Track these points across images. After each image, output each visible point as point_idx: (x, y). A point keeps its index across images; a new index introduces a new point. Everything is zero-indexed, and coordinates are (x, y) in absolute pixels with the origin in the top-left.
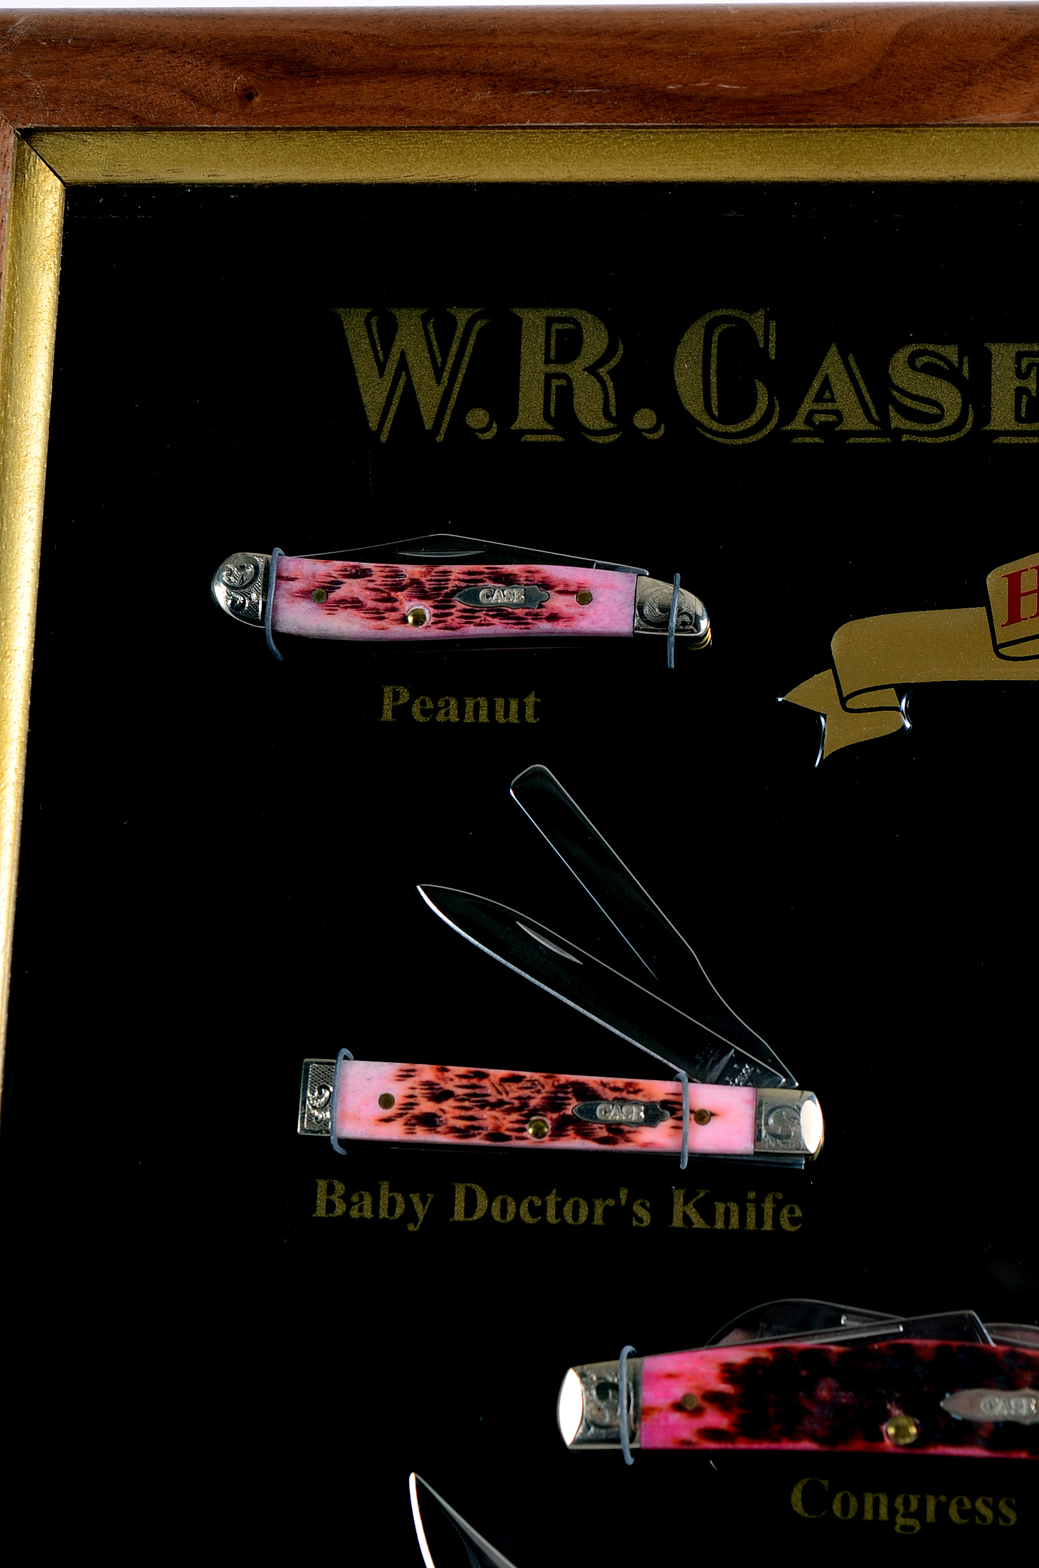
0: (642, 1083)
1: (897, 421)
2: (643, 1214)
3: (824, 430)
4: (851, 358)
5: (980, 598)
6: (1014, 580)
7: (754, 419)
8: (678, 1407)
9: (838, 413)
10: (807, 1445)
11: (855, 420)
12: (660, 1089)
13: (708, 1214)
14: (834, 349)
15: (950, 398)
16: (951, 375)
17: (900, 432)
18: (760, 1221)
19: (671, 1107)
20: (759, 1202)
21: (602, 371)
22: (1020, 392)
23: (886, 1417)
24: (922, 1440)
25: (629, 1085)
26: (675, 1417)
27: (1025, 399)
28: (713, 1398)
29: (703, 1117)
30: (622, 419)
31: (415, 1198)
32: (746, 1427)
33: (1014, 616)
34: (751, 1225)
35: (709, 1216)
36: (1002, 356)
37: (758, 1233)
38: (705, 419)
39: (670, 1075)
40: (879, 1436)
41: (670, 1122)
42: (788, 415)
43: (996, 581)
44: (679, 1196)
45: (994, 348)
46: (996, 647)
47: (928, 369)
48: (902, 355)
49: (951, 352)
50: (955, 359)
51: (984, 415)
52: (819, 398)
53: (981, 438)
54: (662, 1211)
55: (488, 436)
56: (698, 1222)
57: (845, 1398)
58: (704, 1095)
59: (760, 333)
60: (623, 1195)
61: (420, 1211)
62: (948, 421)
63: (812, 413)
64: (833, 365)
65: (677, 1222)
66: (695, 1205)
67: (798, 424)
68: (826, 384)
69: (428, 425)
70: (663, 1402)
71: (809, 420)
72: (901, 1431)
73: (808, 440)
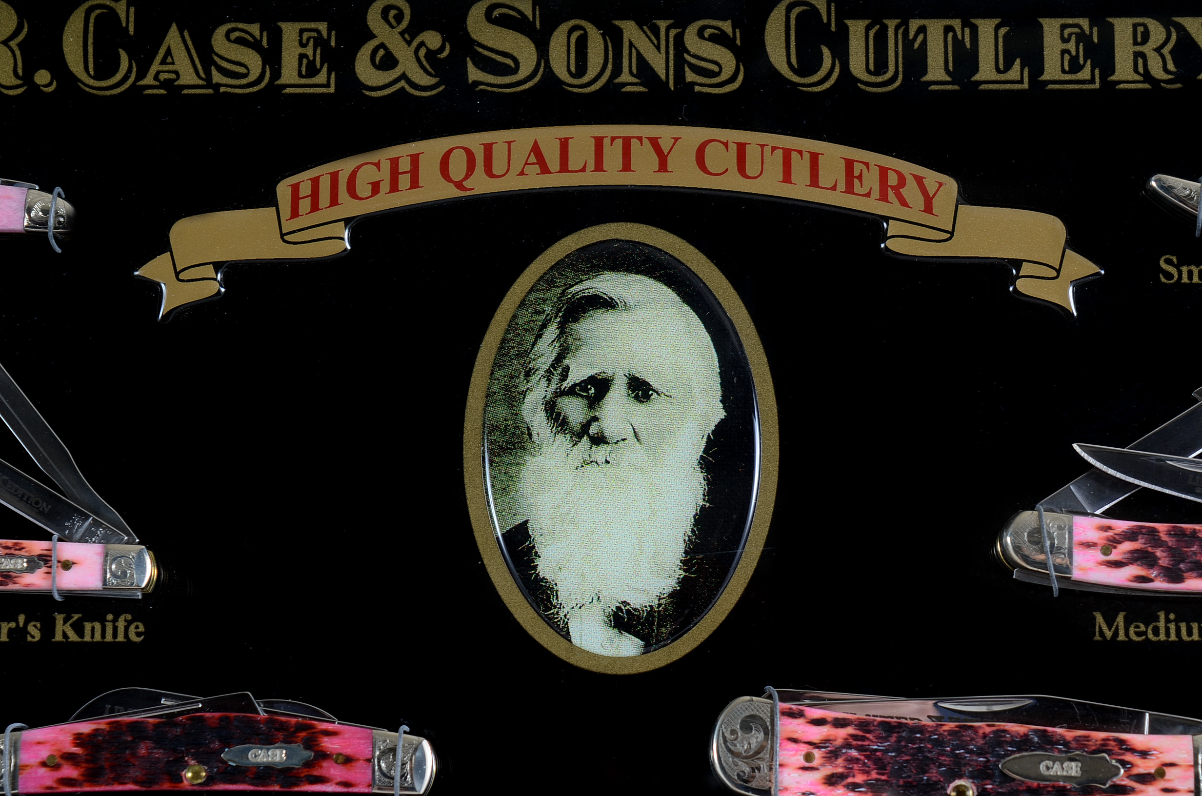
0: (25, 543)
1: (217, 77)
2: (35, 632)
3: (167, 84)
4: (186, 34)
5: (272, 201)
6: (295, 188)
7: (118, 77)
8: (44, 764)
9: (176, 73)
10: (130, 787)
11: (188, 76)
12: (37, 547)
13: (80, 632)
14: (174, 27)
15: (254, 62)
16: (255, 45)
17: (219, 85)
18: (115, 635)
19: (45, 559)
20: (115, 621)
21: (13, 44)
22: (302, 56)
23: (185, 766)
24: (210, 779)
25: (16, 544)
26: (42, 771)
27: (305, 61)
28: (69, 757)
29: (67, 565)
30: (27, 78)
32: (92, 776)
33: (295, 213)
34: (109, 638)
35: (81, 633)
36: (290, 31)
37: (114, 644)
38: (83, 76)
39: (48, 537)
40: (180, 779)
41: (44, 569)
42: (141, 75)
43: (283, 190)
44: (59, 618)
45: (284, 26)
46: (282, 235)
47: (240, 41)
48: (221, 31)
49: (255, 29)
50: (257, 33)
51: (277, 73)
52: (163, 62)
53: (274, 89)
54: (48, 629)
56: (73, 637)
57: (158, 754)
58: (68, 550)
59: (123, 16)
60: (22, 618)
62: (252, 78)
63: (158, 73)
64: (173, 38)
65: (59, 637)
66: (71, 625)
67: (149, 80)
68: (168, 52)
70: (34, 761)
71: (156, 78)
72: (196, 775)
73: (155, 91)
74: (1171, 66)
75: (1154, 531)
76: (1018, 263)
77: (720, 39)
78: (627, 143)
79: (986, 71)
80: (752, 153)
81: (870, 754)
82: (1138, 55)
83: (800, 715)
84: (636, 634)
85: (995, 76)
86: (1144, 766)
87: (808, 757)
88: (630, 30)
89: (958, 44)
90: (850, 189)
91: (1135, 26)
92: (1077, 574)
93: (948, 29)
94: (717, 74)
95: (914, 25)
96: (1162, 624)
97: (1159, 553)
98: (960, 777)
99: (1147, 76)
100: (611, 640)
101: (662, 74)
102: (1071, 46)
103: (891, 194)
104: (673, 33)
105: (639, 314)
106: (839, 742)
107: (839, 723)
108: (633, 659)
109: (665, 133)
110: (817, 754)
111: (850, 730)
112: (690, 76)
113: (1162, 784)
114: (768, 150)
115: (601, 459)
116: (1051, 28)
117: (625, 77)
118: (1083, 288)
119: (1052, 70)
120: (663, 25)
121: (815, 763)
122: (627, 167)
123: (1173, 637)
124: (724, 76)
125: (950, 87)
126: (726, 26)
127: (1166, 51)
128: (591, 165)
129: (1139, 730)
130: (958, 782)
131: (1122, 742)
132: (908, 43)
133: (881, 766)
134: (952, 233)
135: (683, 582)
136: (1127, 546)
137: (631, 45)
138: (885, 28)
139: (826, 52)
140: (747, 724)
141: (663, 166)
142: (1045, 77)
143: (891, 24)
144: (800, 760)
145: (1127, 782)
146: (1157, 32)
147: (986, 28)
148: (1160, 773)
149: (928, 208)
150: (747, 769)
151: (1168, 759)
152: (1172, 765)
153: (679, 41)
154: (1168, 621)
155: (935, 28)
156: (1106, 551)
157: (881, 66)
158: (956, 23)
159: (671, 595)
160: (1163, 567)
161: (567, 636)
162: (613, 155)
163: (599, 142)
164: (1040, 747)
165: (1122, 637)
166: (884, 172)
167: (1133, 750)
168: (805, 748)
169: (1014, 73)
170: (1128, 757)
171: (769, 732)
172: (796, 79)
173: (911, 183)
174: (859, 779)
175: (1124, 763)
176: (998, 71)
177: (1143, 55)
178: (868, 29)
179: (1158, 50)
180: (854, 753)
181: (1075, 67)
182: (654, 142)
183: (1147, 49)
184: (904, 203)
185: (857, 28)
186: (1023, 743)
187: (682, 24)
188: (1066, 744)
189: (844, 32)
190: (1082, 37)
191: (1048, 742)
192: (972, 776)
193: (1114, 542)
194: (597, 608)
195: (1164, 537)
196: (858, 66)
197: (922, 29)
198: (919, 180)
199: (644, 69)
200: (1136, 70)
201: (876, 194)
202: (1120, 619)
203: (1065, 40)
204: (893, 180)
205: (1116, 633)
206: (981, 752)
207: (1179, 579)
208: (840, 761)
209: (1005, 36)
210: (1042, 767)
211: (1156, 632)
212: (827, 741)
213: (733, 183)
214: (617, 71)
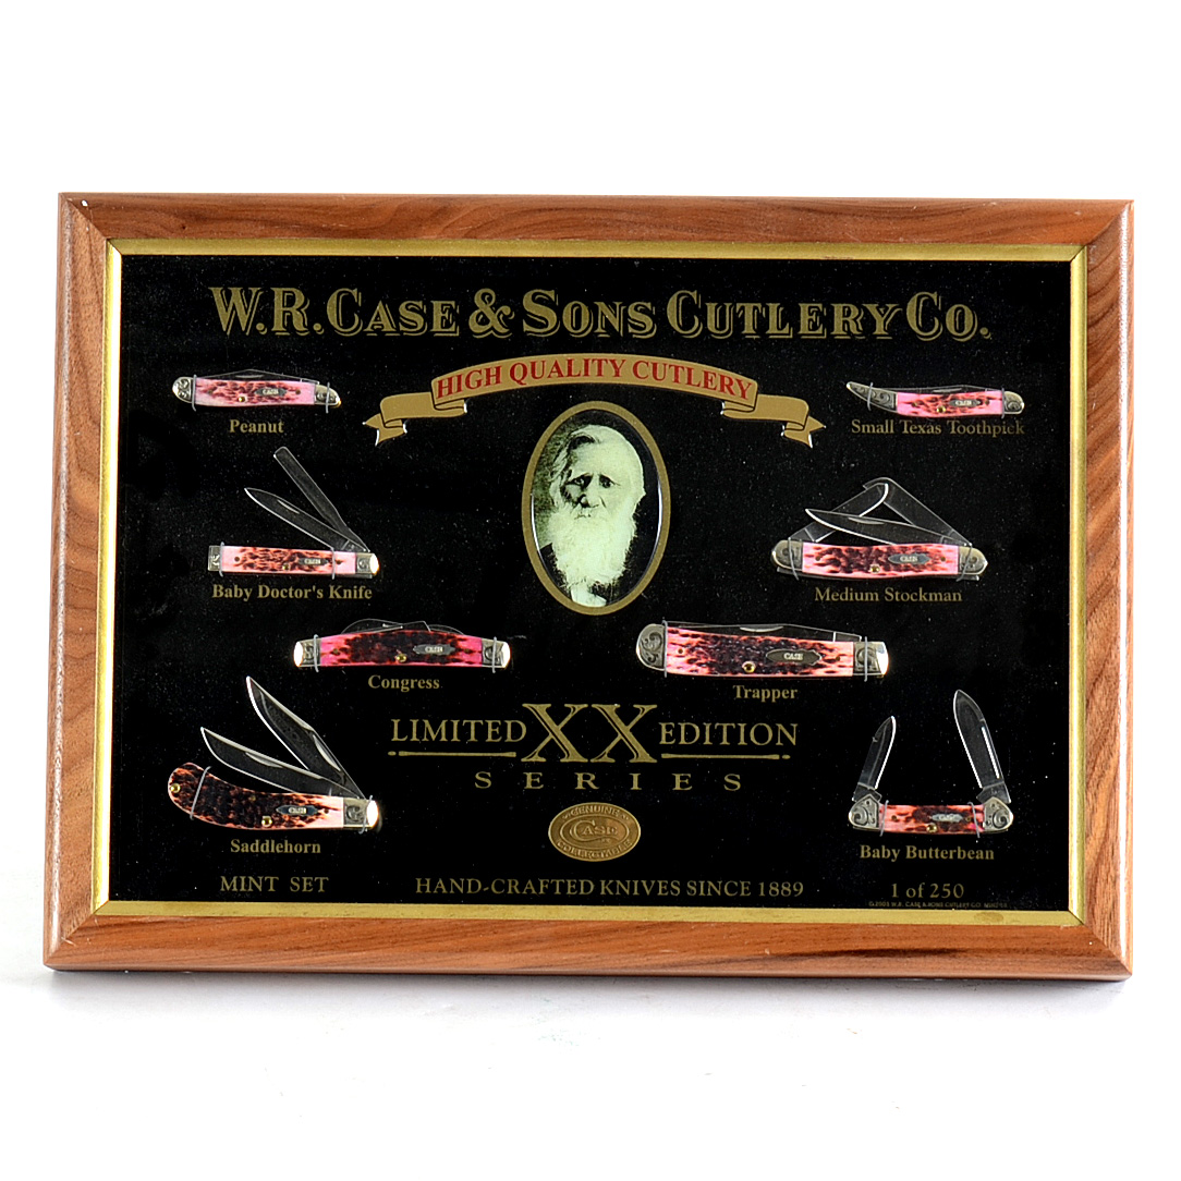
0: (319, 552)
1: (402, 328)
2: (320, 594)
3: (377, 331)
4: (387, 306)
5: (429, 389)
6: (440, 382)
7: (354, 327)
8: (332, 653)
9: (382, 325)
10: (372, 663)
11: (388, 327)
12: (325, 554)
13: (341, 594)
14: (380, 303)
15: (420, 320)
16: (420, 312)
17: (403, 331)
18: (358, 595)
19: (329, 560)
20: (358, 589)
21: (303, 310)
22: (443, 318)
23: (397, 654)
24: (408, 660)
25: (315, 553)
26: (331, 656)
27: (444, 320)
28: (344, 650)
29: (339, 562)
30: (310, 327)
31: (246, 590)
32: (355, 658)
33: (440, 395)
34: (355, 597)
35: (342, 594)
36: (437, 305)
37: (358, 600)
38: (337, 327)
39: (328, 549)
40: (395, 660)
41: (328, 564)
42: (365, 326)
43: (434, 383)
44: (332, 588)
45: (434, 303)
46: (435, 406)
47: (413, 310)
48: (403, 305)
49: (420, 304)
50: (421, 306)
51: (431, 326)
52: (376, 320)
53: (430, 334)
54: (327, 593)
55: (263, 333)
56: (338, 596)
57: (384, 648)
58: (339, 555)
59: (356, 297)
60: (314, 588)
61: (248, 594)
62: (419, 328)
63: (373, 325)
64: (380, 307)
65: (332, 596)
66: (337, 591)
67: (369, 329)
68: (378, 315)
69: (243, 329)
70: (327, 651)
71: (372, 327)
72: (402, 658)
73: (372, 334)
74: (860, 328)
75: (839, 550)
76: (785, 423)
77: (645, 311)
78: (600, 361)
79: (772, 329)
80: (660, 368)
81: (708, 650)
82: (845, 322)
83: (677, 632)
84: (602, 596)
85: (777, 332)
86: (831, 656)
87: (680, 651)
88: (602, 306)
89: (760, 315)
90: (706, 386)
91: (844, 307)
92: (804, 570)
93: (755, 308)
94: (644, 329)
95: (739, 306)
96: (847, 593)
97: (841, 560)
98: (748, 660)
99: (849, 333)
100: (591, 599)
101: (617, 328)
102: (814, 317)
103: (725, 388)
104: (622, 308)
105: (606, 445)
106: (694, 645)
107: (694, 636)
108: (601, 608)
109: (618, 357)
110: (684, 649)
111: (699, 639)
112: (631, 330)
113: (838, 663)
114: (667, 367)
115: (587, 515)
116: (804, 307)
117: (599, 330)
118: (815, 434)
119: (804, 329)
120: (618, 304)
121: (683, 654)
122: (600, 374)
123: (852, 599)
124: (647, 330)
125: (755, 337)
126: (649, 305)
127: (858, 320)
128: (583, 373)
129: (831, 640)
130: (748, 663)
131: (821, 645)
132: (735, 314)
133: (713, 657)
134: (754, 408)
135: (624, 572)
136: (827, 556)
137: (602, 314)
138: (724, 307)
139: (696, 318)
140: (653, 636)
141: (617, 375)
142: (801, 332)
143: (728, 305)
144: (677, 653)
145: (823, 663)
146: (855, 311)
147: (773, 307)
148: (838, 659)
149: (743, 396)
150: (652, 657)
151: (842, 652)
152: (843, 655)
153: (626, 311)
154: (849, 592)
155: (749, 307)
156: (818, 559)
157: (722, 326)
158: (759, 305)
159: (620, 578)
160: (844, 567)
161: (570, 598)
162: (593, 368)
163: (587, 361)
164: (785, 647)
165: (828, 599)
166: (722, 377)
167: (826, 649)
168: (679, 647)
169: (786, 330)
170: (824, 652)
171: (663, 642)
172: (681, 332)
173: (735, 382)
174: (703, 661)
175: (822, 654)
176: (778, 329)
177: (847, 322)
178: (716, 307)
179: (855, 320)
180: (701, 649)
181: (815, 327)
182: (613, 361)
183: (848, 319)
184: (732, 393)
185: (711, 307)
186: (777, 645)
187: (627, 304)
188: (796, 646)
189: (705, 309)
190: (819, 313)
191: (788, 644)
192: (754, 660)
193: (822, 555)
194: (585, 584)
195: (844, 553)
196: (711, 326)
197: (743, 308)
198: (739, 382)
199: (609, 327)
200: (844, 330)
201: (719, 388)
202: (828, 591)
203: (811, 314)
204: (727, 382)
205: (825, 597)
206: (758, 649)
207: (851, 572)
208: (694, 653)
209: (782, 312)
210: (785, 655)
211: (844, 597)
212: (688, 644)
213: (650, 383)
214: (596, 327)
